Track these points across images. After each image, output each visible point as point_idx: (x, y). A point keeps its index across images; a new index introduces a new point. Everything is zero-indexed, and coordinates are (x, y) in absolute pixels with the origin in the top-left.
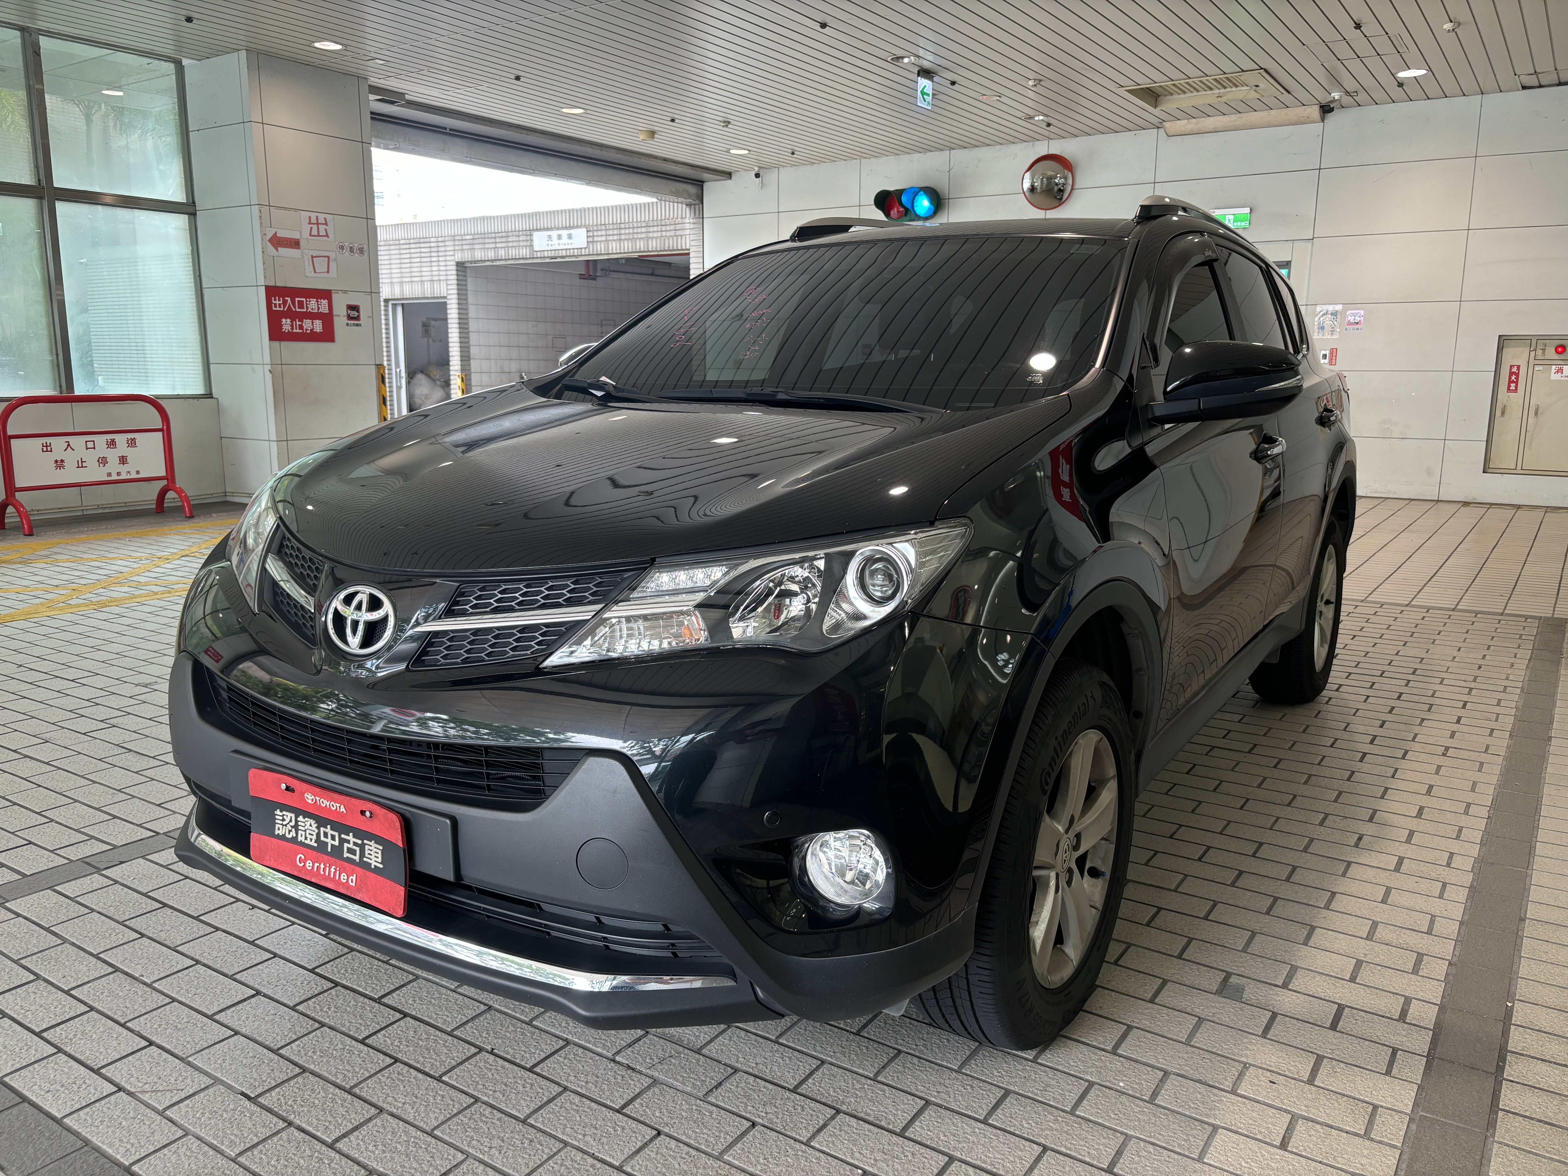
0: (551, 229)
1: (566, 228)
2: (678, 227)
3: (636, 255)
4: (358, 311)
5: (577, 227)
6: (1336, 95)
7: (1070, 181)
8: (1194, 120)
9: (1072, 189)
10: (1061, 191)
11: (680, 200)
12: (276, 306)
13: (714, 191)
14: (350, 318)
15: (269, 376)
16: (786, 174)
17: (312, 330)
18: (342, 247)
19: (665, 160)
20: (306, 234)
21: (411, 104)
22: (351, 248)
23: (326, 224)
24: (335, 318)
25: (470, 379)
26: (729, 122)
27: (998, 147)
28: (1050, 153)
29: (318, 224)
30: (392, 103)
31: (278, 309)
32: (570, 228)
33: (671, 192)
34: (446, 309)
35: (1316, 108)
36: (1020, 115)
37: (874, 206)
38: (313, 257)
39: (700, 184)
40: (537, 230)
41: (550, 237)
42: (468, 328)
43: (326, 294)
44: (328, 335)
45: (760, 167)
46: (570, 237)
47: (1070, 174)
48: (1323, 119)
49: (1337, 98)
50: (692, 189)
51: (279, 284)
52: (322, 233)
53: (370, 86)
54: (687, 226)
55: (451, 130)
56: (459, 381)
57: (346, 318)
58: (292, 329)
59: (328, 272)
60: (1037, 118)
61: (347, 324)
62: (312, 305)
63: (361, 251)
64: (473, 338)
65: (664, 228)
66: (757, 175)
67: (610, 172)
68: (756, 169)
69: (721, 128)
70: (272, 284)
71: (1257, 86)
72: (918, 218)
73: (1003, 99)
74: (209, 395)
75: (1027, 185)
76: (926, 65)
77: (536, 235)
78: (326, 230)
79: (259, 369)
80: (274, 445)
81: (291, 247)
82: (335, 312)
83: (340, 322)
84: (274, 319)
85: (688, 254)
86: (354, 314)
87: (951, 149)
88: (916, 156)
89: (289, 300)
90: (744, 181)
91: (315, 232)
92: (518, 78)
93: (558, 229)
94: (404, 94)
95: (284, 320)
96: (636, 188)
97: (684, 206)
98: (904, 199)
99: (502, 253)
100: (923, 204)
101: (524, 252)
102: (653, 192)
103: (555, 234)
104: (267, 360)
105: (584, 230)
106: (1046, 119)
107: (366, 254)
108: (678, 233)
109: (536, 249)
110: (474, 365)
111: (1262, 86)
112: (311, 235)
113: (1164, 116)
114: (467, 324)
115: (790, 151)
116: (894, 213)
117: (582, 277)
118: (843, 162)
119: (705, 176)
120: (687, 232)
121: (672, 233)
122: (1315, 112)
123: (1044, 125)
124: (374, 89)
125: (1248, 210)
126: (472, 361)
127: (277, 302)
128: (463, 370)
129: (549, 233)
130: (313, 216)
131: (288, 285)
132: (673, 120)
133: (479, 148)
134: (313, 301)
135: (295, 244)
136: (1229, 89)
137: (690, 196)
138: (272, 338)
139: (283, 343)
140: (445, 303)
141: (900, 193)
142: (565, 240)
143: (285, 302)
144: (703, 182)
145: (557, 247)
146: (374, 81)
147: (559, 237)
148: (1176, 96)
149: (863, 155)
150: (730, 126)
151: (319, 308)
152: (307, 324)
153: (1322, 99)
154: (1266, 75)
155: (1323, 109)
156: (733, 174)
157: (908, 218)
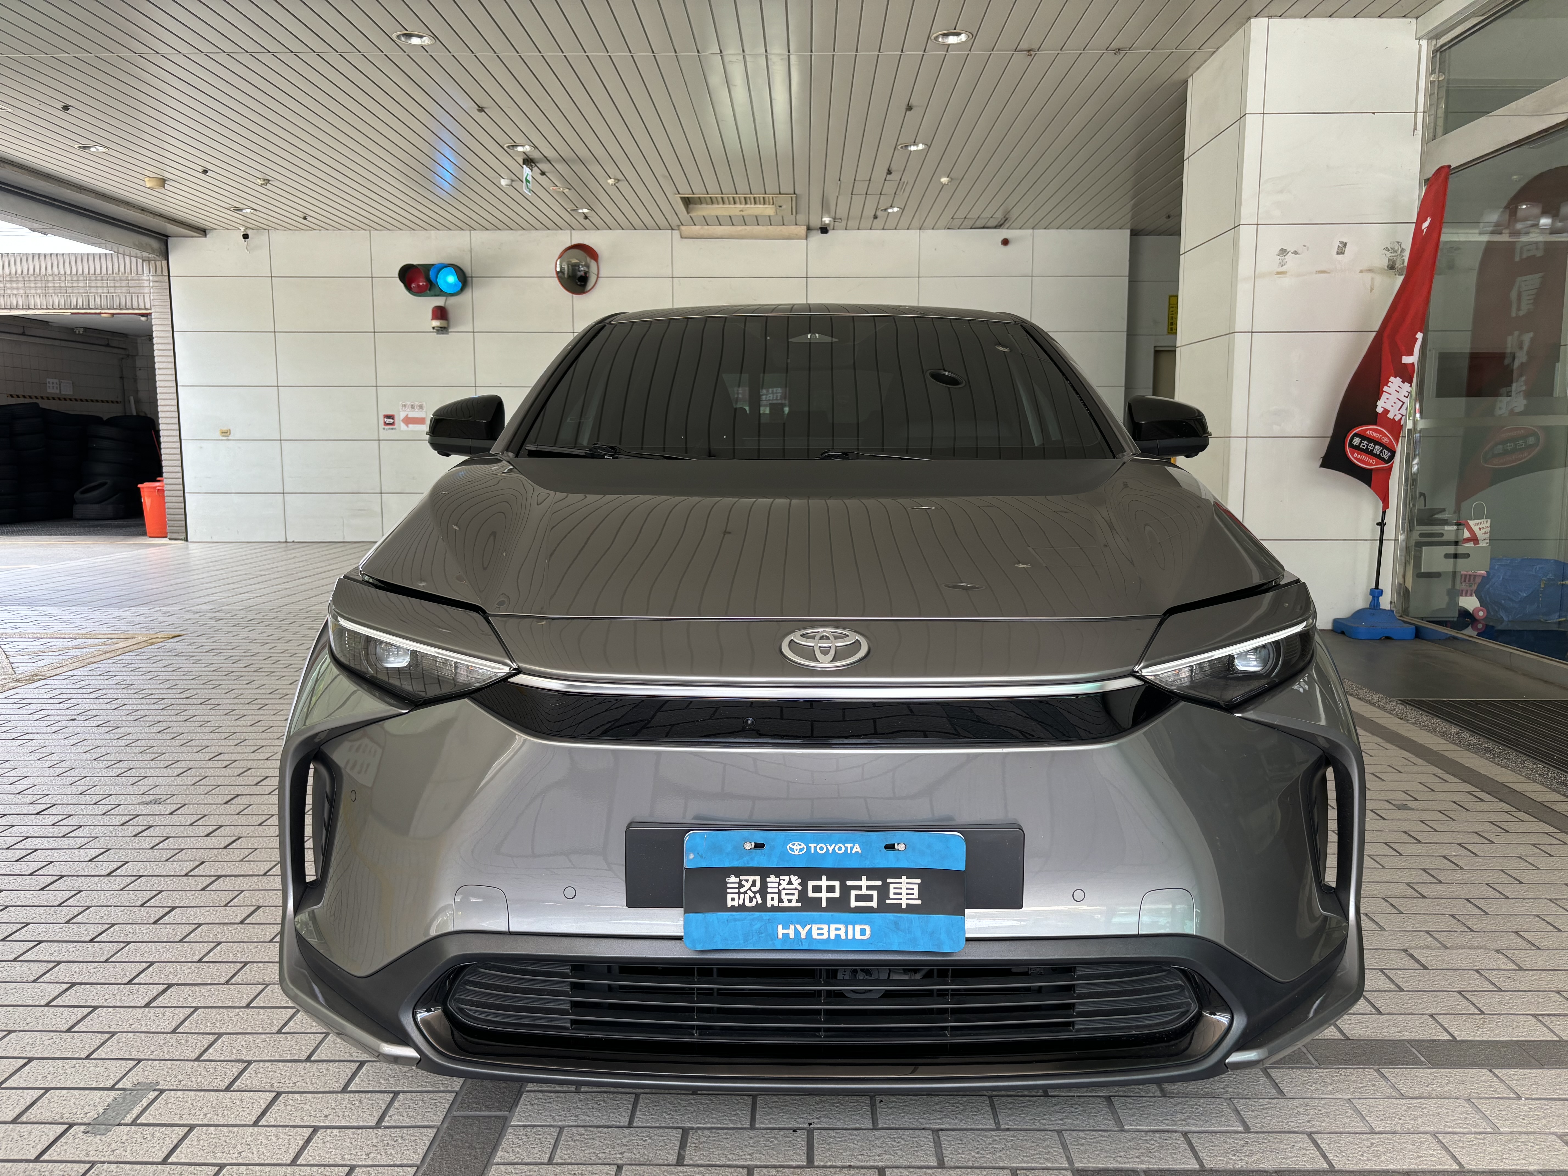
2: (131, 283)
6: (827, 220)
7: (594, 269)
9: (598, 277)
10: (586, 279)
11: (143, 254)
13: (183, 248)
16: (277, 237)
26: (269, 180)
27: (520, 232)
33: (135, 245)
35: (804, 228)
37: (398, 279)
39: (165, 238)
45: (248, 228)
47: (594, 262)
48: (805, 238)
49: (827, 222)
50: (155, 244)
54: (146, 284)
60: (580, 211)
66: (246, 236)
71: (780, 207)
72: (442, 293)
75: (558, 270)
76: (535, 155)
85: (150, 314)
87: (473, 229)
88: (433, 233)
90: (227, 240)
92: (65, 108)
97: (140, 261)
98: (432, 274)
100: (449, 281)
106: (588, 212)
108: (132, 290)
111: (784, 207)
113: (688, 220)
115: (302, 215)
116: (417, 287)
118: (349, 232)
119: (172, 228)
120: (146, 290)
122: (802, 230)
132: (205, 172)
136: (748, 206)
137: (150, 249)
141: (427, 268)
144: (168, 237)
148: (704, 206)
149: (371, 226)
153: (815, 222)
154: (794, 199)
155: (809, 229)
156: (207, 232)
157: (432, 293)
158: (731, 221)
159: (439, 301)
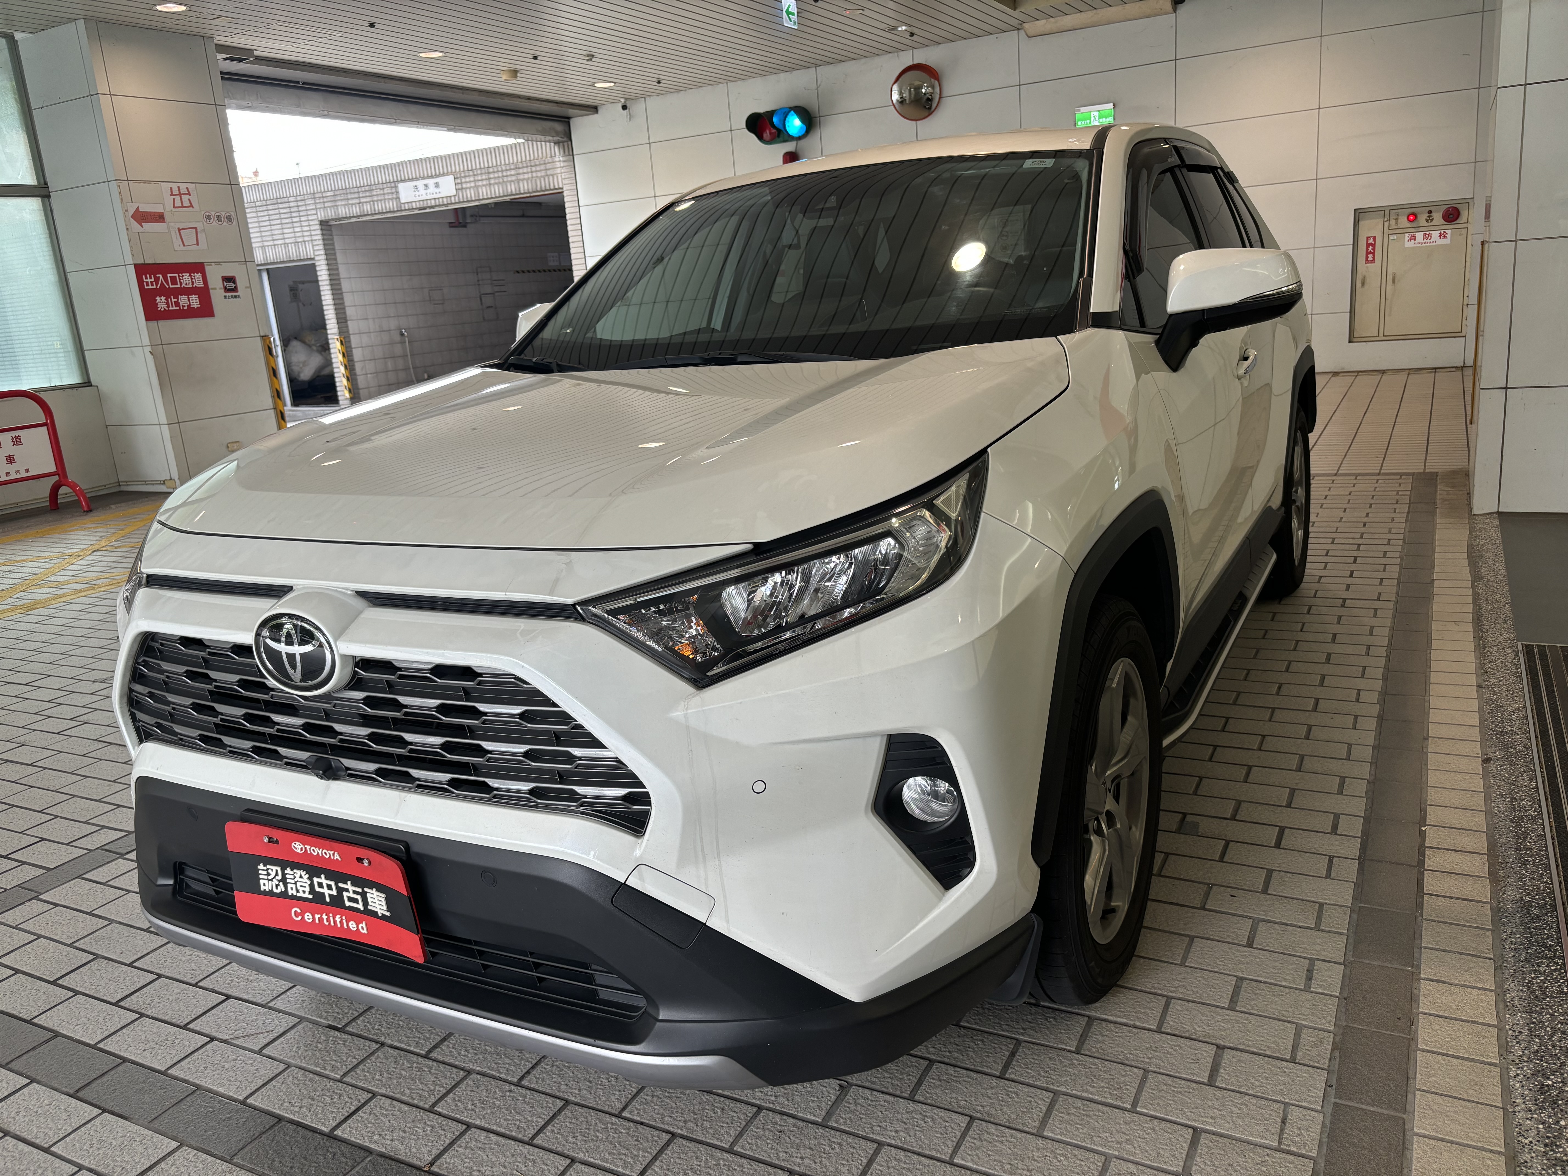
0: (417, 179)
1: (432, 177)
2: (548, 166)
3: (508, 199)
4: (234, 282)
5: (444, 175)
7: (937, 90)
8: (1052, 19)
9: (940, 97)
10: (929, 100)
11: (548, 138)
12: (148, 285)
13: (581, 127)
14: (227, 290)
15: (150, 358)
16: (653, 103)
17: (189, 306)
18: (209, 217)
19: (529, 98)
20: (169, 206)
21: (260, 60)
22: (218, 216)
23: (189, 194)
24: (211, 291)
25: (350, 341)
26: (593, 56)
27: (863, 61)
28: (916, 62)
29: (180, 194)
30: (241, 60)
31: (150, 287)
32: (437, 176)
33: (538, 131)
34: (316, 271)
36: (883, 26)
37: (746, 130)
38: (179, 230)
39: (566, 120)
40: (402, 181)
41: (416, 187)
42: (341, 289)
43: (198, 268)
44: (206, 310)
45: (626, 99)
46: (437, 185)
47: (936, 83)
48: (1175, 11)
50: (559, 127)
51: (149, 261)
52: (186, 203)
53: (216, 45)
54: (558, 164)
55: (304, 83)
56: (338, 344)
57: (223, 290)
58: (168, 307)
59: (197, 244)
60: (900, 29)
61: (225, 297)
62: (186, 280)
63: (229, 218)
64: (348, 299)
65: (534, 169)
66: (624, 107)
67: (473, 116)
68: (623, 100)
69: (585, 62)
70: (140, 261)
72: (791, 138)
73: (867, 12)
74: (87, 383)
75: (896, 97)
77: (401, 186)
78: (189, 200)
79: (138, 351)
80: (165, 429)
81: (156, 221)
82: (211, 285)
83: (217, 295)
84: (148, 298)
85: (562, 193)
86: (231, 285)
87: (817, 65)
88: (782, 76)
89: (161, 278)
90: (611, 113)
91: (178, 204)
92: (372, 25)
93: (424, 178)
94: (252, 50)
95: (158, 298)
96: (502, 130)
97: (552, 144)
98: (775, 120)
99: (367, 208)
100: (795, 125)
101: (391, 205)
102: (519, 132)
103: (420, 183)
104: (146, 341)
105: (452, 177)
106: (909, 29)
107: (235, 223)
108: (549, 172)
109: (402, 201)
110: (352, 326)
112: (174, 207)
113: (1022, 17)
114: (340, 284)
115: (656, 80)
116: (767, 135)
117: (452, 225)
118: (710, 87)
119: (571, 112)
120: (559, 171)
121: (543, 173)
122: (1167, 3)
123: (907, 35)
124: (221, 48)
125: (1111, 105)
126: (349, 323)
127: (149, 280)
128: (340, 333)
129: (415, 183)
130: (175, 187)
131: (158, 262)
132: (535, 58)
133: (335, 100)
134: (186, 276)
135: (159, 218)
137: (557, 133)
138: (148, 319)
139: (161, 323)
140: (314, 266)
141: (770, 114)
142: (432, 189)
143: (157, 280)
144: (569, 118)
145: (425, 197)
146: (220, 39)
147: (426, 186)
149: (729, 78)
150: (593, 59)
151: (193, 283)
152: (183, 300)
156: (599, 108)
157: (781, 139)
159: (790, 147)
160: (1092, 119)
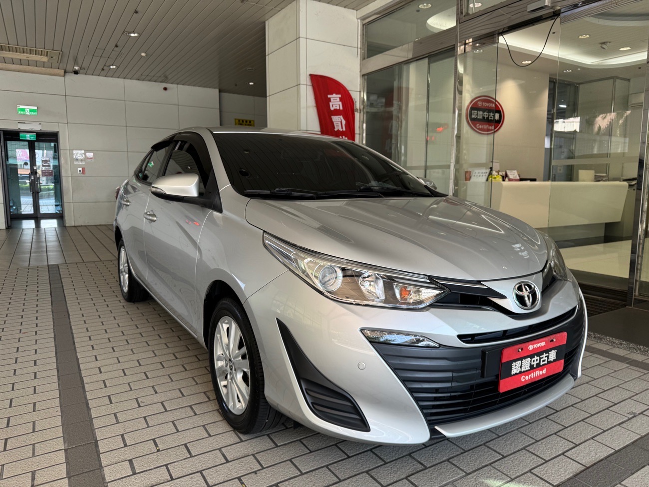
6: (77, 68)
35: (63, 71)
48: (64, 76)
71: (52, 57)
111: (54, 58)
125: (36, 108)
136: (31, 55)
148: (4, 52)
153: (69, 68)
154: (61, 54)
155: (65, 72)
158: (20, 62)
160: (26, 112)
